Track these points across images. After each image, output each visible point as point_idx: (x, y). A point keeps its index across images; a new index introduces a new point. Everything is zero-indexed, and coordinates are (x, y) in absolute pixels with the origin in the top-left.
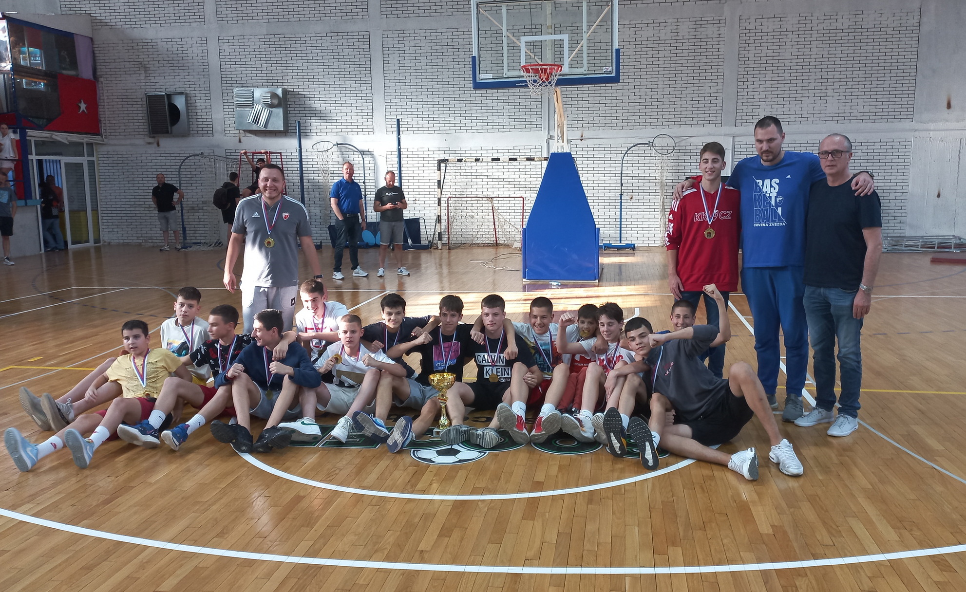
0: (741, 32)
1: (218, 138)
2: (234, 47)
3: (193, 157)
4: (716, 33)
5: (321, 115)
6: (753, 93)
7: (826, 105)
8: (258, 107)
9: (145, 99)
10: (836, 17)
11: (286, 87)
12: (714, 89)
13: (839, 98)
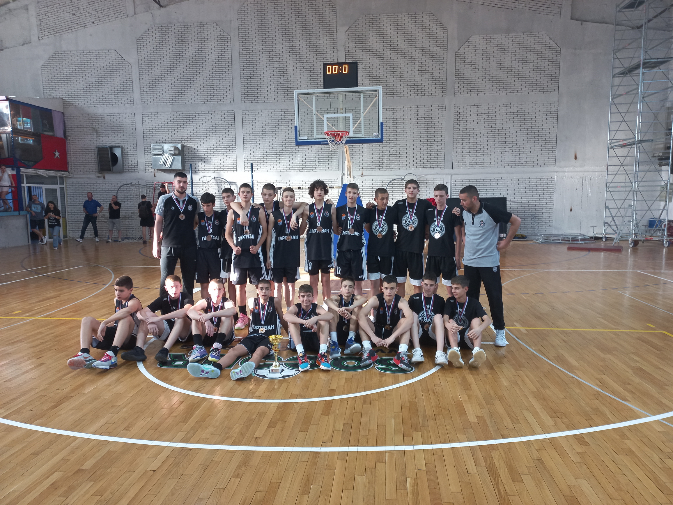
0: (455, 114)
1: (141, 174)
2: (152, 119)
3: (126, 186)
4: (440, 114)
5: (205, 160)
6: (463, 150)
7: (505, 157)
8: (166, 155)
9: (96, 150)
10: (510, 106)
11: (184, 143)
12: (439, 147)
13: (512, 153)
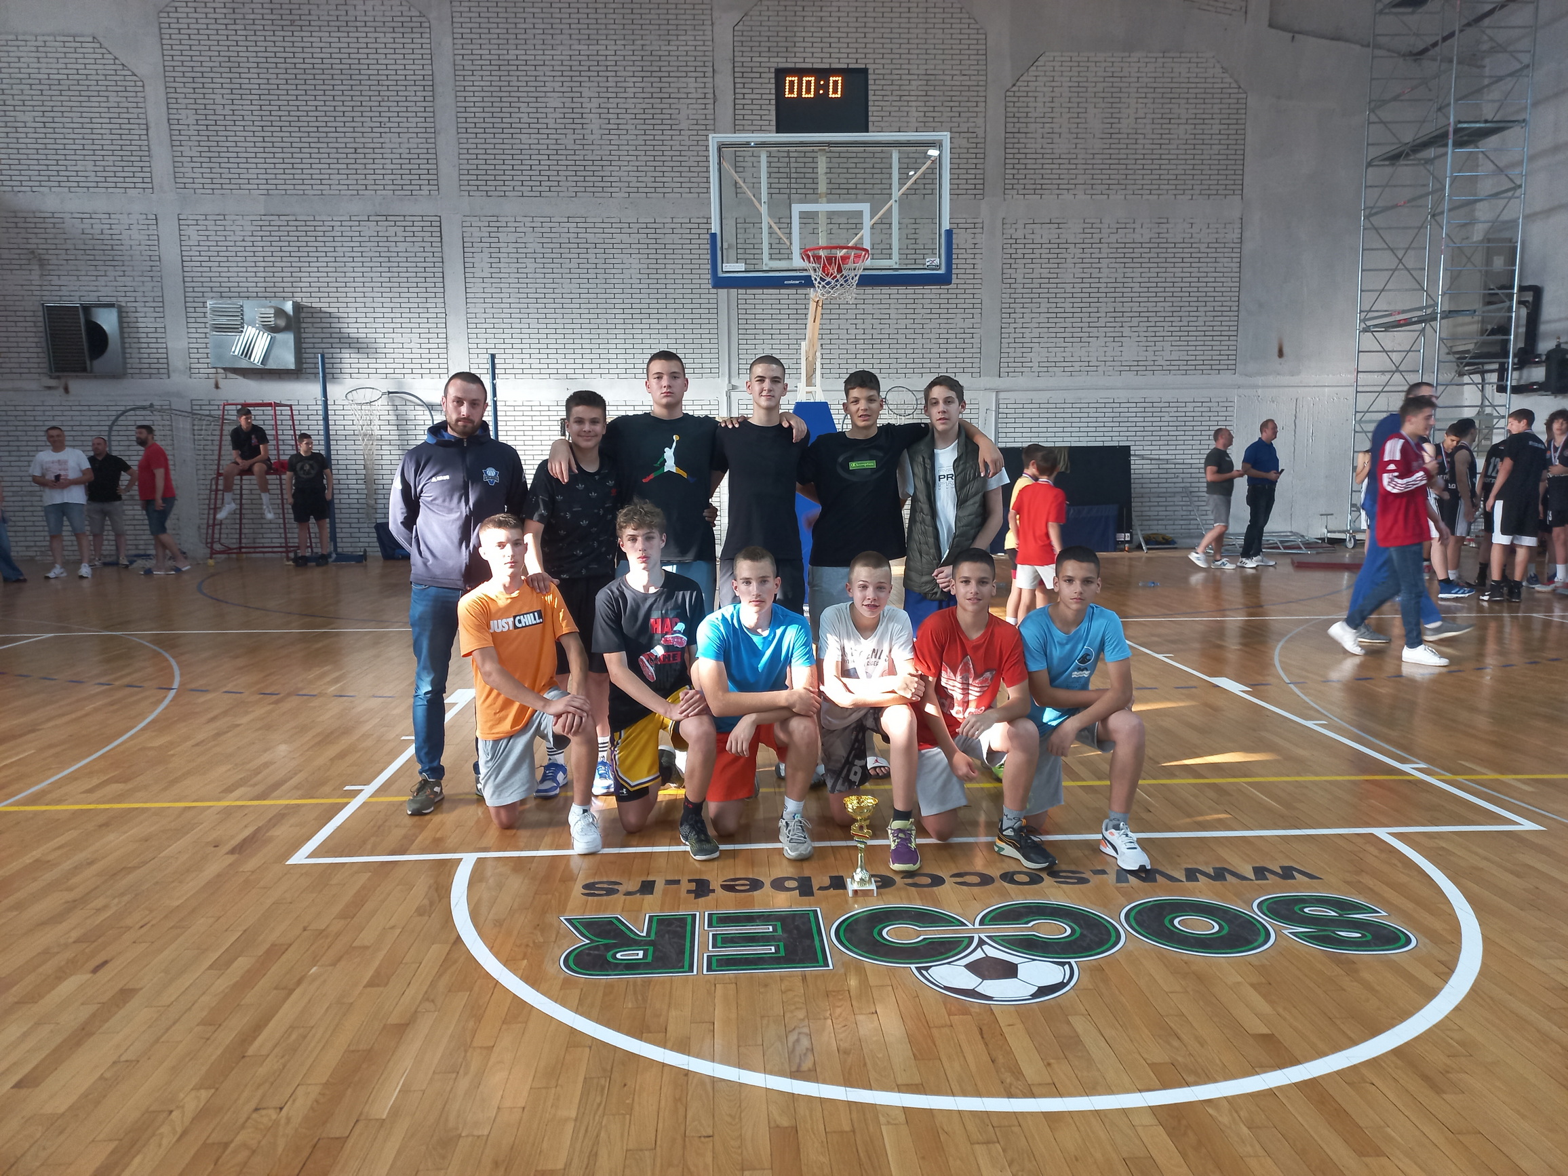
0: (1005, 241)
1: (178, 380)
2: (207, 233)
3: (132, 413)
4: (970, 241)
5: (359, 346)
6: (1023, 330)
7: (1121, 349)
8: (250, 331)
9: (41, 314)
10: (1133, 226)
11: (299, 300)
12: (968, 323)
13: (1138, 339)
